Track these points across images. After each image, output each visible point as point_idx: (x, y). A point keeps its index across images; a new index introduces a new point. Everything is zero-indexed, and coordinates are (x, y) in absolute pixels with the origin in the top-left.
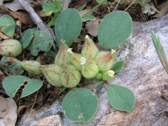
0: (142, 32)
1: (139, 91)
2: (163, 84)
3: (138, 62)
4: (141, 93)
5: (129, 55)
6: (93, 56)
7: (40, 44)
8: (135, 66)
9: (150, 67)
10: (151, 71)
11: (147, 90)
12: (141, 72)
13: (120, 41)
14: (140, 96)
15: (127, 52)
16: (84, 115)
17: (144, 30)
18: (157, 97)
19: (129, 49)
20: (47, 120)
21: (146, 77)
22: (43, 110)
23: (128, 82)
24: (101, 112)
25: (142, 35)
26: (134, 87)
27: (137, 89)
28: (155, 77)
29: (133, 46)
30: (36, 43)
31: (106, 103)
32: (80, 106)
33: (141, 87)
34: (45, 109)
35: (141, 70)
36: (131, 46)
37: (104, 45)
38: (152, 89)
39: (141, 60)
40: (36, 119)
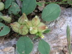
0: (64, 15)
1: (53, 46)
2: (65, 45)
3: (57, 31)
4: (54, 47)
5: (54, 26)
6: (37, 25)
7: (13, 10)
8: (55, 33)
9: (62, 36)
10: (62, 38)
11: (57, 47)
12: (57, 37)
13: (52, 19)
14: (53, 49)
15: (53, 24)
16: (25, 52)
17: (65, 13)
18: (60, 51)
19: (55, 23)
20: (8, 49)
21: (59, 40)
22: (8, 40)
23: (50, 40)
24: (34, 52)
25: (63, 16)
26: (52, 43)
27: (53, 45)
28: (62, 41)
29: (57, 22)
30: (12, 9)
31: (37, 48)
32: (24, 47)
33: (55, 45)
34: (9, 40)
35: (57, 36)
36: (56, 22)
37: (44, 19)
38: (59, 46)
39: (59, 30)
40: (4, 45)
